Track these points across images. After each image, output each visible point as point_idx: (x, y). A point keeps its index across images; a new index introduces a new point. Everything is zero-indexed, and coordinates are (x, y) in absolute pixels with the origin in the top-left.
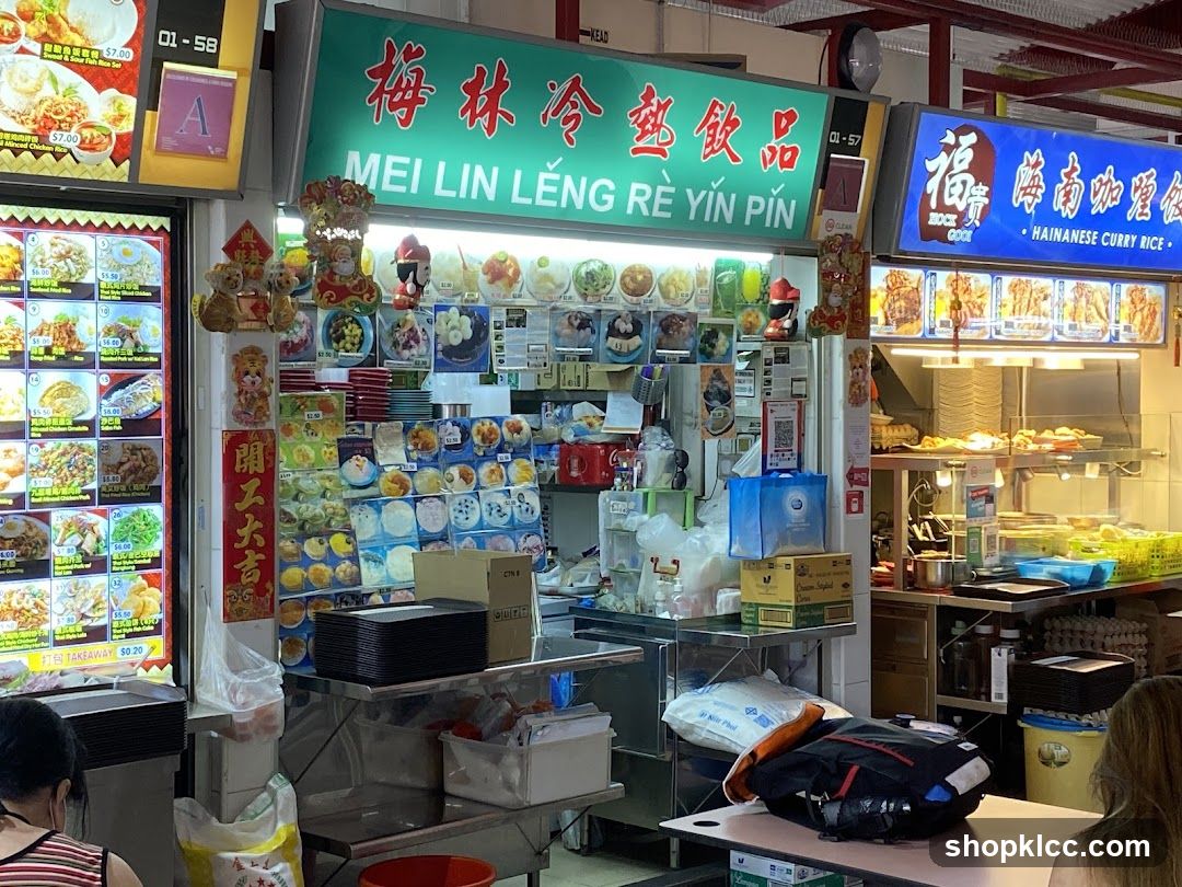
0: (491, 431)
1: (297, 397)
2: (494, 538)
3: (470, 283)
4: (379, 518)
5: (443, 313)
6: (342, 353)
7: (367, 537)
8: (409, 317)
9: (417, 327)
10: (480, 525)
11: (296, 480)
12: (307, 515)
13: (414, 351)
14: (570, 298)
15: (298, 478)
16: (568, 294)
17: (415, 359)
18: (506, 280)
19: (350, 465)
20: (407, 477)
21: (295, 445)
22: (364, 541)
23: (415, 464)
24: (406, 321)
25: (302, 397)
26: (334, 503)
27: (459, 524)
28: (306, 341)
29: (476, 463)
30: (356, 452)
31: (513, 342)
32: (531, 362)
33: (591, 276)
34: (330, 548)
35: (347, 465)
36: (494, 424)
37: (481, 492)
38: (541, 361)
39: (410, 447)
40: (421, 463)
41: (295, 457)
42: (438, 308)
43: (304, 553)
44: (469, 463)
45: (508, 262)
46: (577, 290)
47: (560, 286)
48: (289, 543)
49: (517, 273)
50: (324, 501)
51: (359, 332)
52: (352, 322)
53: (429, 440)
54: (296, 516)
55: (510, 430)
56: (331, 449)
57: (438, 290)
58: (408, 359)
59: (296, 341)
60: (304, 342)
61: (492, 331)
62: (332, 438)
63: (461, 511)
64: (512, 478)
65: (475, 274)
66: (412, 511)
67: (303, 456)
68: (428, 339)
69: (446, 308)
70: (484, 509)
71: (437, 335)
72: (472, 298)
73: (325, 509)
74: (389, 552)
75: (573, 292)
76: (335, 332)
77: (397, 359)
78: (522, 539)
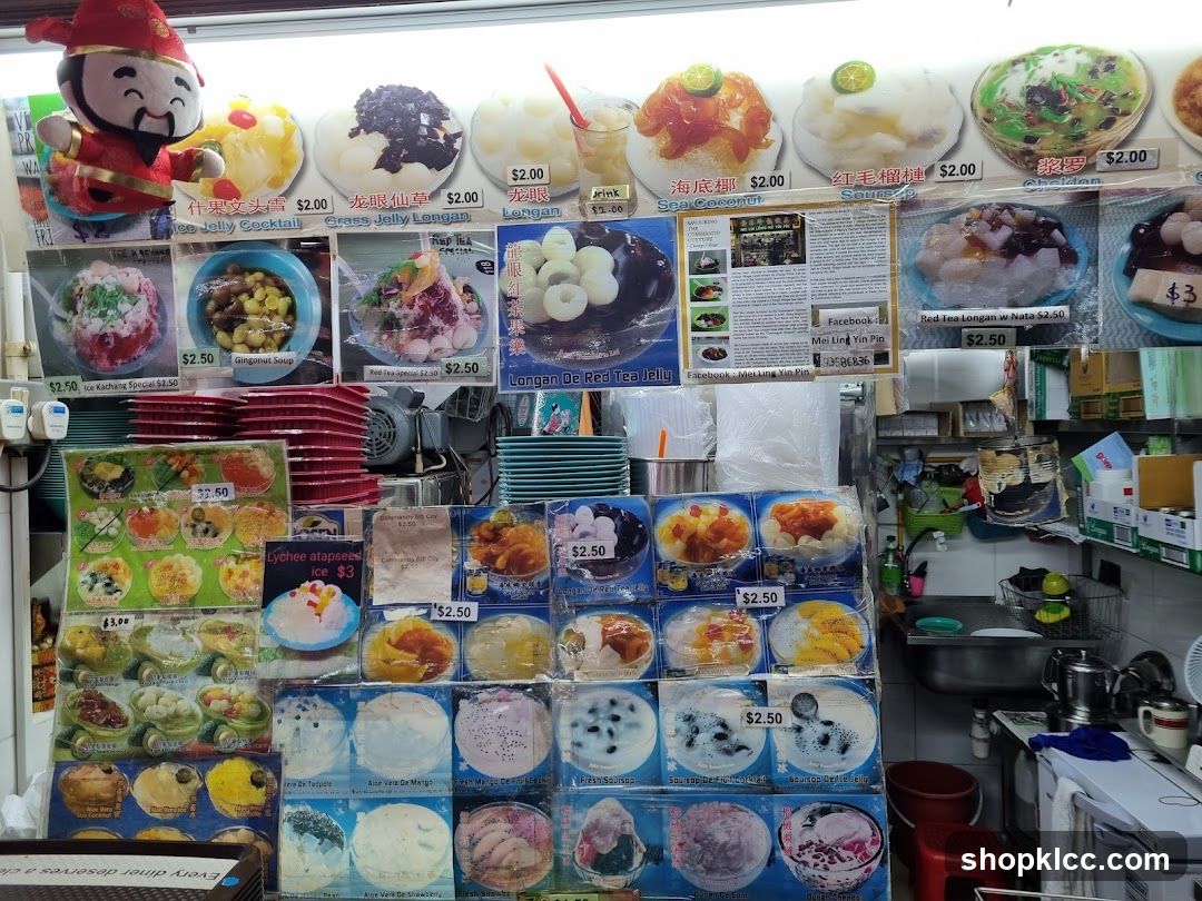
0: (721, 530)
1: (170, 454)
2: (693, 810)
3: (601, 159)
4: (347, 732)
5: (525, 244)
6: (240, 353)
7: (310, 773)
8: (423, 261)
9: (447, 282)
10: (654, 770)
11: (142, 633)
12: (155, 711)
13: (442, 341)
14: (969, 169)
15: (149, 629)
16: (958, 161)
17: (445, 361)
18: (723, 143)
19: (291, 606)
20: (444, 634)
21: (157, 554)
22: (301, 784)
23: (474, 606)
24: (415, 271)
25: (182, 453)
26: (232, 689)
27: (586, 763)
28: (149, 330)
29: (660, 606)
30: (314, 572)
31: (761, 301)
32: (825, 354)
33: (1048, 99)
34: (202, 793)
35: (283, 603)
36: (736, 514)
37: (665, 684)
38: (867, 350)
39: (472, 564)
40: (493, 603)
41: (154, 580)
42: (508, 235)
43: (129, 800)
44: (639, 608)
45: (723, 94)
46: (993, 144)
47: (926, 139)
48: (97, 773)
49: (760, 118)
50: (207, 684)
51: (282, 304)
52: (263, 284)
53: (527, 548)
54: (127, 712)
55: (785, 527)
56: (247, 566)
57: (502, 187)
58: (428, 361)
59: (125, 332)
60: (144, 337)
61: (685, 280)
62: (256, 540)
63: (594, 729)
64: (783, 650)
65: (613, 138)
66: (445, 720)
67: (173, 579)
68: (482, 311)
69: (536, 232)
70: (669, 728)
71: (506, 299)
72: (613, 199)
73: (205, 701)
74: (360, 816)
75: (976, 149)
76: (219, 308)
77: (396, 362)
78: (798, 820)
